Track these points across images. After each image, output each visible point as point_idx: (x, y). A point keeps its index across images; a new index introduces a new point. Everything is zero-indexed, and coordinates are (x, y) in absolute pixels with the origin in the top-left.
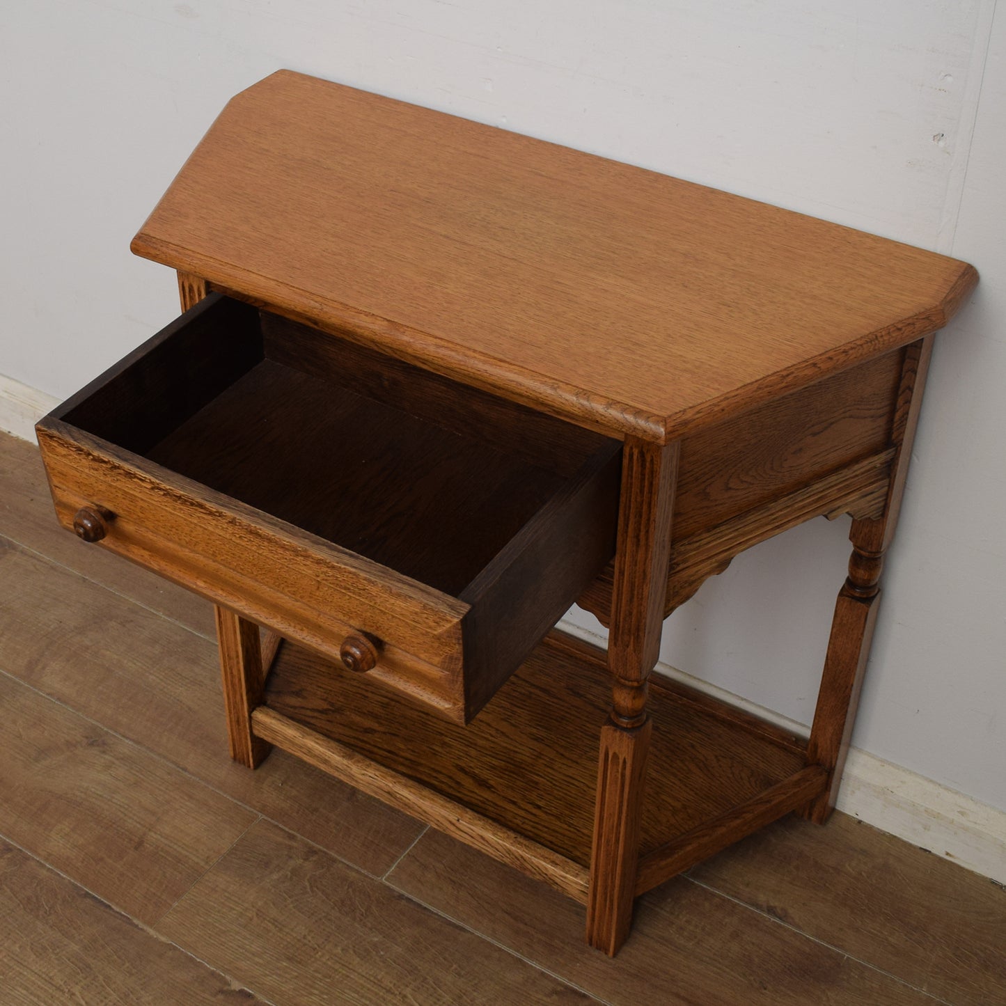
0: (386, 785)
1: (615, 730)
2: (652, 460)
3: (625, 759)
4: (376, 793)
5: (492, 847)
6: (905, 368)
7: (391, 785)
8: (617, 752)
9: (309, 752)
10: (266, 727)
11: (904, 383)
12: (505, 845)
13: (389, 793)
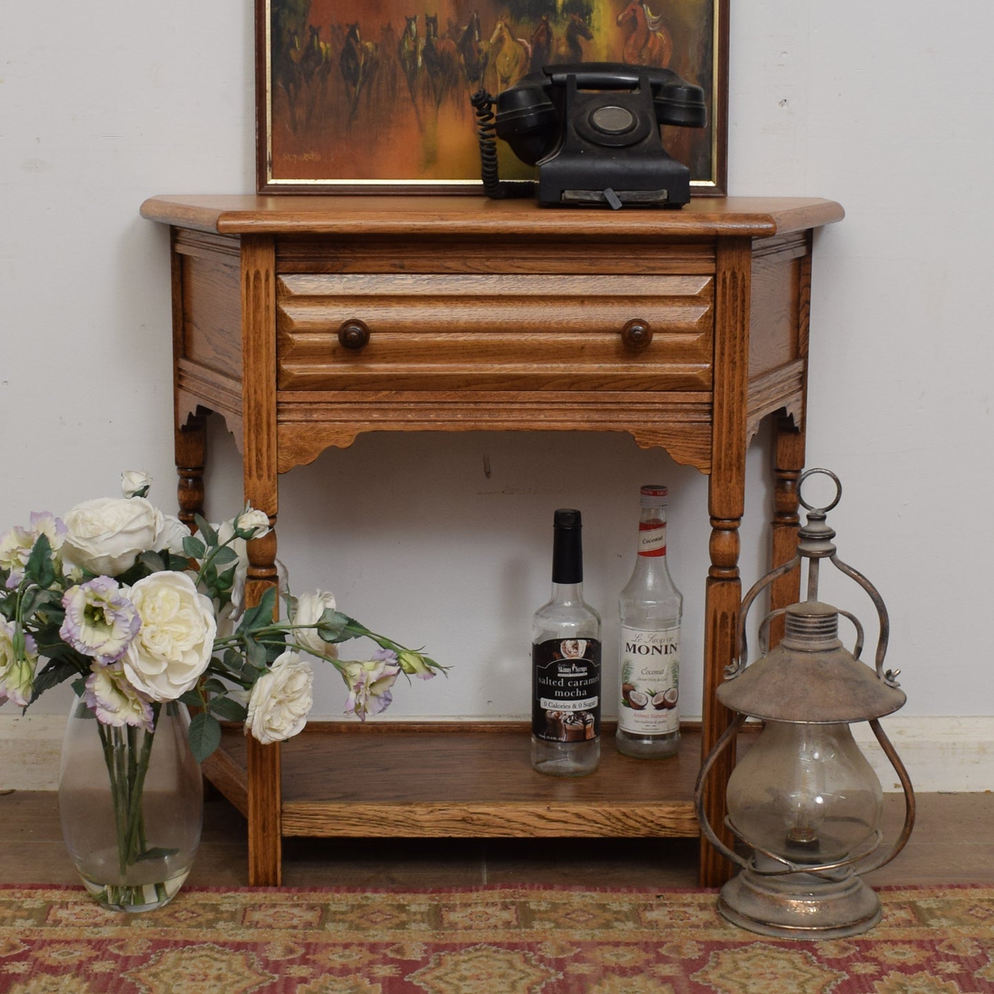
0: (461, 810)
1: (723, 585)
2: (743, 277)
3: (734, 614)
4: (446, 831)
5: (589, 821)
6: (802, 284)
7: (465, 808)
8: (725, 610)
9: (362, 820)
10: (301, 816)
11: (803, 298)
12: (604, 810)
13: (464, 820)
